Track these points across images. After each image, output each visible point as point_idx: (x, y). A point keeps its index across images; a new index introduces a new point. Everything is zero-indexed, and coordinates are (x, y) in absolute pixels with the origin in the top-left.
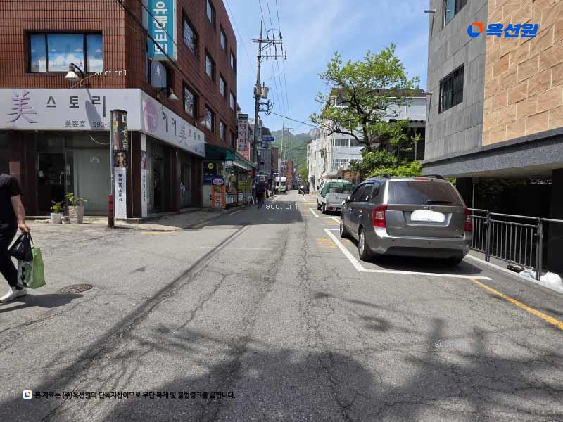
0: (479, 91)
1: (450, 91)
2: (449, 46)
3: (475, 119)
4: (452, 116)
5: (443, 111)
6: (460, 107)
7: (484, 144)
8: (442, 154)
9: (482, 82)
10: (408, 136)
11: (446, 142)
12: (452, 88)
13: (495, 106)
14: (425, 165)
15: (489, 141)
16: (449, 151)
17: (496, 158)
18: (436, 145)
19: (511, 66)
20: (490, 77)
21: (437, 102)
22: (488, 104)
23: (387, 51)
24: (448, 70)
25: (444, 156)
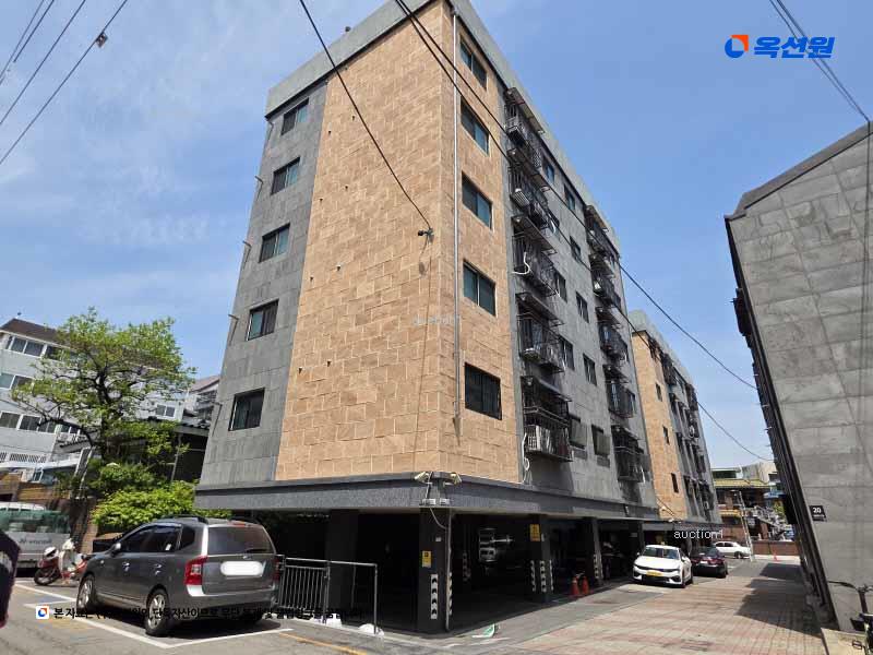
0: (278, 421)
1: (245, 409)
2: (250, 363)
3: (271, 449)
4: (245, 439)
5: (234, 429)
6: (254, 431)
7: (277, 479)
8: (227, 482)
9: (282, 416)
10: (172, 445)
11: (234, 467)
12: (249, 408)
13: (292, 442)
14: (198, 493)
15: (283, 476)
16: (237, 479)
17: (289, 495)
18: (219, 469)
19: (309, 410)
20: (288, 413)
21: (228, 416)
22: (285, 437)
23: (159, 323)
24: (247, 386)
25: (229, 484)
